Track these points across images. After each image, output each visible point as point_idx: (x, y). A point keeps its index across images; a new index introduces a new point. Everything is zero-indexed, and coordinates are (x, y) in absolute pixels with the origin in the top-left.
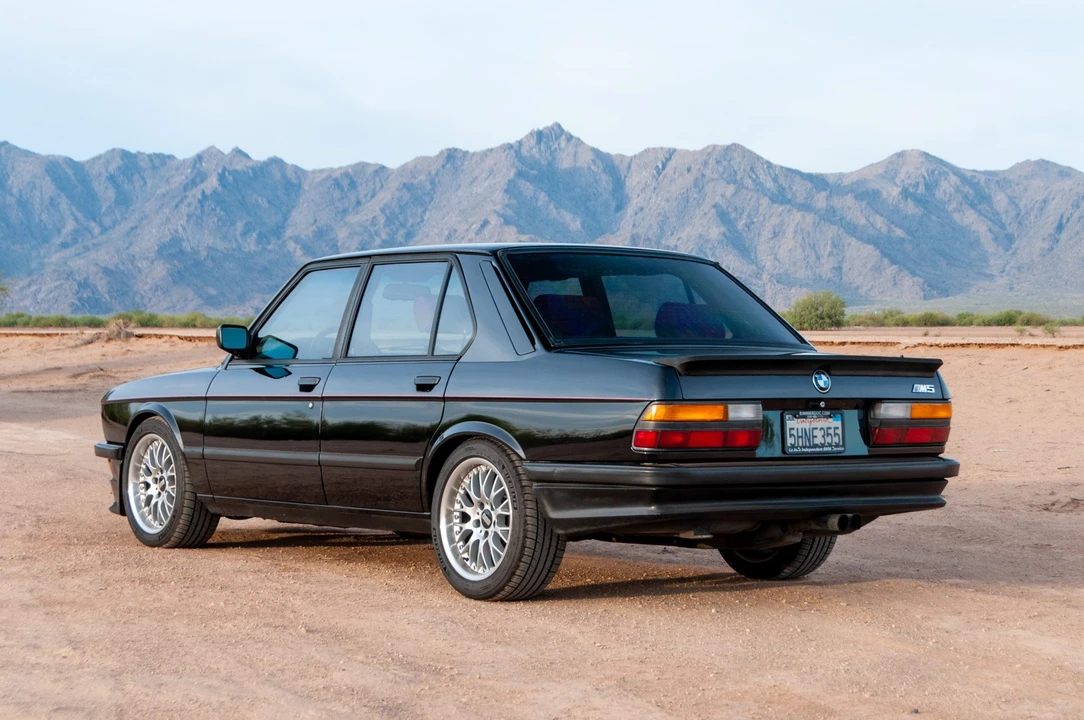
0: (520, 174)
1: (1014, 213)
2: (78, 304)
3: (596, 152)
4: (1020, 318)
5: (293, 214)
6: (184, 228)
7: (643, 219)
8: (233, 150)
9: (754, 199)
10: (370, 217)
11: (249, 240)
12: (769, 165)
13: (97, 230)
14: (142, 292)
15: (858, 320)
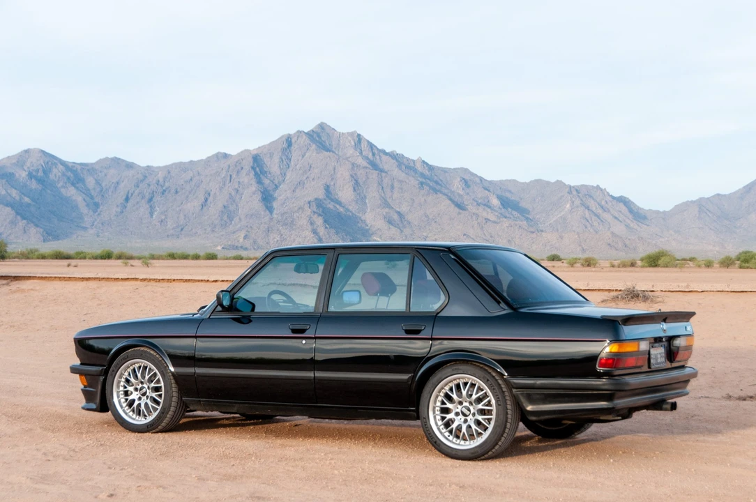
1: (99, 189)
4: (114, 255)
15: (14, 255)
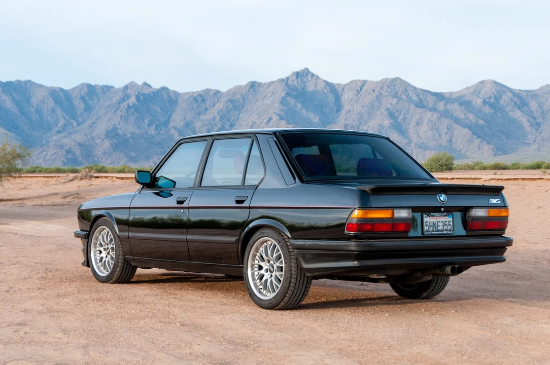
0: (288, 94)
1: (541, 111)
2: (66, 161)
3: (327, 83)
4: (543, 166)
5: (173, 115)
6: (119, 123)
7: (350, 117)
8: (143, 83)
9: (407, 106)
10: (212, 116)
11: (151, 129)
12: (415, 88)
13: (75, 124)
14: (98, 156)
15: (460, 167)
